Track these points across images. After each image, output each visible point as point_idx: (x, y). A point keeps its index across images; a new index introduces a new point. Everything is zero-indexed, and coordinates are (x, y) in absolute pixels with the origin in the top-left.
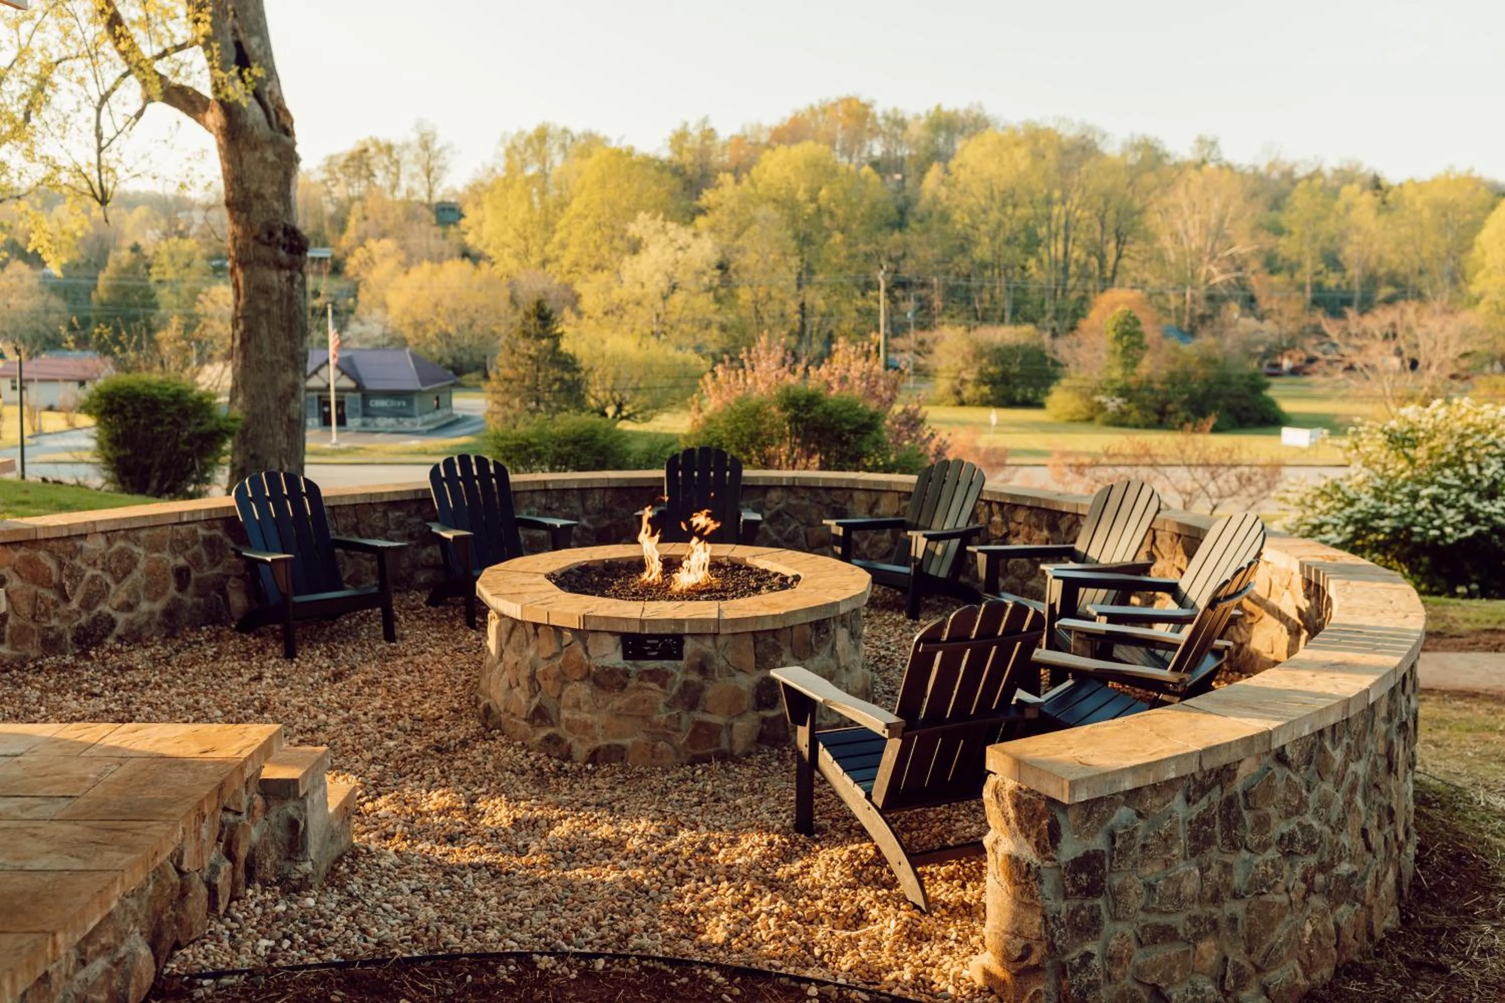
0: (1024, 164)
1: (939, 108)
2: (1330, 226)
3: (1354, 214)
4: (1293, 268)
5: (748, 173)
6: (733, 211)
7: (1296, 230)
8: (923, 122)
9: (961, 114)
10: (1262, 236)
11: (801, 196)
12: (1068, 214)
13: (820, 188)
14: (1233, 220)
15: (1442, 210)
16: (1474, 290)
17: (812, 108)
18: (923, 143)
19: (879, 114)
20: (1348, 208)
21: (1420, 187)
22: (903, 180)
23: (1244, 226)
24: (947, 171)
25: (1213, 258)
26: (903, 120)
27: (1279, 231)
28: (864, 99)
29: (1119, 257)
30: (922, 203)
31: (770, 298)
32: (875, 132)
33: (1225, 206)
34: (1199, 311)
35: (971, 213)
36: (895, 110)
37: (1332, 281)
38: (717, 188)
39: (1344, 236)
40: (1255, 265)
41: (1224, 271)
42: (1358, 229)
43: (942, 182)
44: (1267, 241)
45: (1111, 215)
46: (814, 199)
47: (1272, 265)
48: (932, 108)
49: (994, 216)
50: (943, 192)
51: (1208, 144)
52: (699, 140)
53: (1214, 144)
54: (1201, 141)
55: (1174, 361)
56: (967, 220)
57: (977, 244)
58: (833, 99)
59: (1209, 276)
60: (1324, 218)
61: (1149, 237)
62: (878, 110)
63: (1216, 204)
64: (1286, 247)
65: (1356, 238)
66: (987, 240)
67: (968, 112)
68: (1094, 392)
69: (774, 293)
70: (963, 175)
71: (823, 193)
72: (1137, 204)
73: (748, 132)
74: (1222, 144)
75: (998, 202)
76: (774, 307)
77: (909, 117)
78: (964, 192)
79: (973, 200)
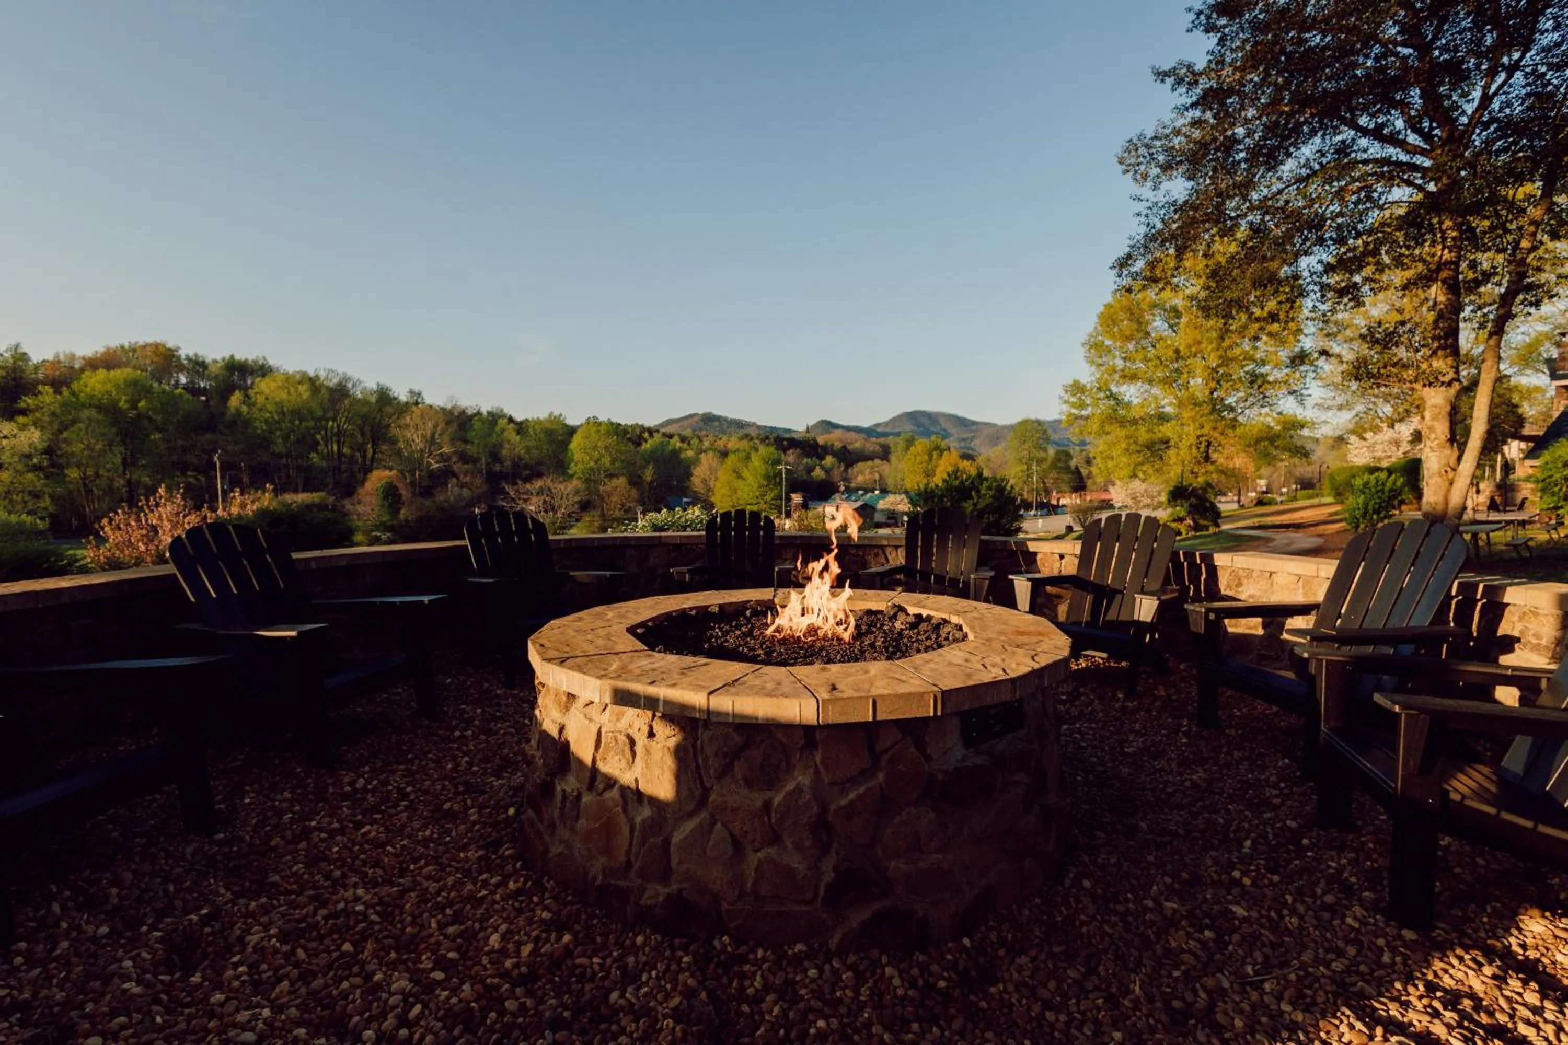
0: (306, 396)
1: (232, 356)
2: (494, 439)
3: (506, 434)
4: (475, 461)
5: (69, 387)
6: (53, 414)
7: (476, 441)
8: (221, 364)
9: (250, 362)
10: (458, 443)
11: (123, 404)
12: (338, 426)
13: (139, 401)
14: (440, 435)
15: (549, 433)
16: (570, 472)
17: (122, 347)
18: (221, 378)
19: (183, 357)
20: (503, 431)
21: (538, 422)
22: (207, 400)
23: (446, 438)
24: (247, 396)
25: (430, 454)
26: (203, 362)
27: (466, 441)
28: (170, 345)
29: (374, 452)
30: (228, 415)
31: (97, 475)
32: (181, 368)
33: (435, 426)
34: (425, 483)
35: (266, 421)
36: (196, 355)
37: (497, 468)
38: (36, 395)
39: (501, 446)
40: (454, 459)
41: (437, 462)
42: (509, 442)
43: (244, 403)
44: (461, 446)
45: (367, 429)
46: (134, 406)
47: (464, 458)
48: (227, 356)
49: (286, 425)
50: (244, 408)
51: (416, 396)
52: (11, 361)
53: (419, 394)
54: (411, 392)
55: (421, 510)
56: (265, 428)
57: (274, 443)
58: (141, 343)
59: (430, 464)
60: (490, 435)
61: (393, 442)
62: (182, 353)
63: (430, 425)
64: (471, 450)
65: (506, 446)
66: (280, 440)
67: (255, 362)
68: (372, 531)
69: (101, 472)
70: (260, 399)
71: (142, 404)
72: (384, 423)
73: (62, 358)
74: (424, 395)
75: (288, 418)
76: (102, 482)
77: (208, 360)
78: (261, 410)
79: (268, 415)
